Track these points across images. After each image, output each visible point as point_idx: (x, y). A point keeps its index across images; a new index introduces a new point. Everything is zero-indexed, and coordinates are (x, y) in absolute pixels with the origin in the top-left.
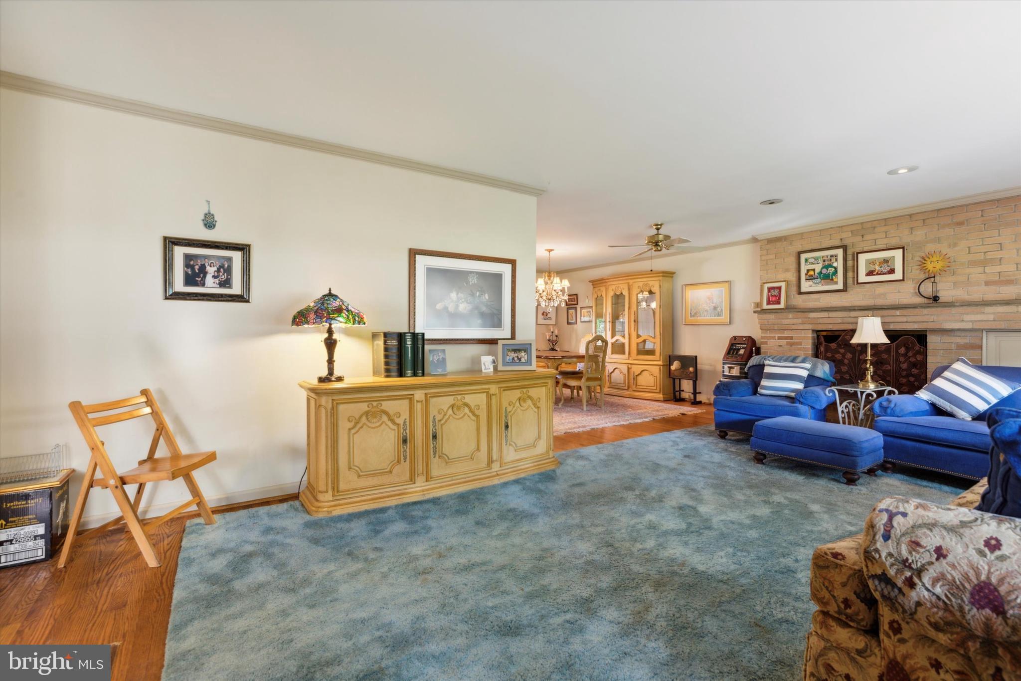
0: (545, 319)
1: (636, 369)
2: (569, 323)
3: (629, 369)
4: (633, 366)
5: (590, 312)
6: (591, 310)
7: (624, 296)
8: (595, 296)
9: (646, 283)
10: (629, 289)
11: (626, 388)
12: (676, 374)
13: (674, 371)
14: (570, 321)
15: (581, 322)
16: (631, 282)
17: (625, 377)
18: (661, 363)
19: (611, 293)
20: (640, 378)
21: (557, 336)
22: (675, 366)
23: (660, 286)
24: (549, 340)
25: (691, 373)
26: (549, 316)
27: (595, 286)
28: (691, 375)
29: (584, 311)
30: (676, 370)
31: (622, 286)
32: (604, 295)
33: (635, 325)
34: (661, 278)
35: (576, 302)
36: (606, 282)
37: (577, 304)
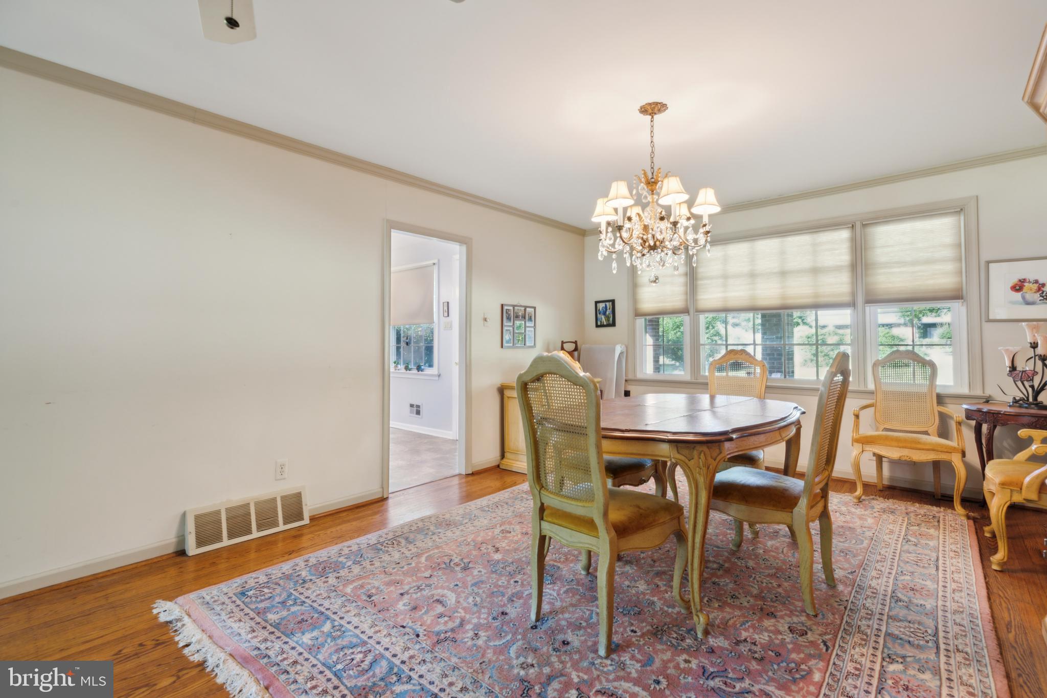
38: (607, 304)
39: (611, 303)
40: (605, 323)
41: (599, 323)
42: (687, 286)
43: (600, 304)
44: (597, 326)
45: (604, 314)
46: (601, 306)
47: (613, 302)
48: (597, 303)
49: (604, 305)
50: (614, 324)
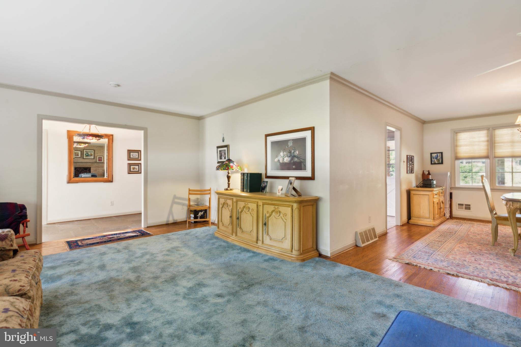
38: (438, 154)
39: (440, 154)
40: (437, 163)
41: (433, 163)
42: (488, 146)
43: (434, 154)
44: (432, 164)
45: (436, 158)
46: (434, 155)
47: (442, 153)
48: (431, 154)
49: (436, 154)
50: (442, 163)
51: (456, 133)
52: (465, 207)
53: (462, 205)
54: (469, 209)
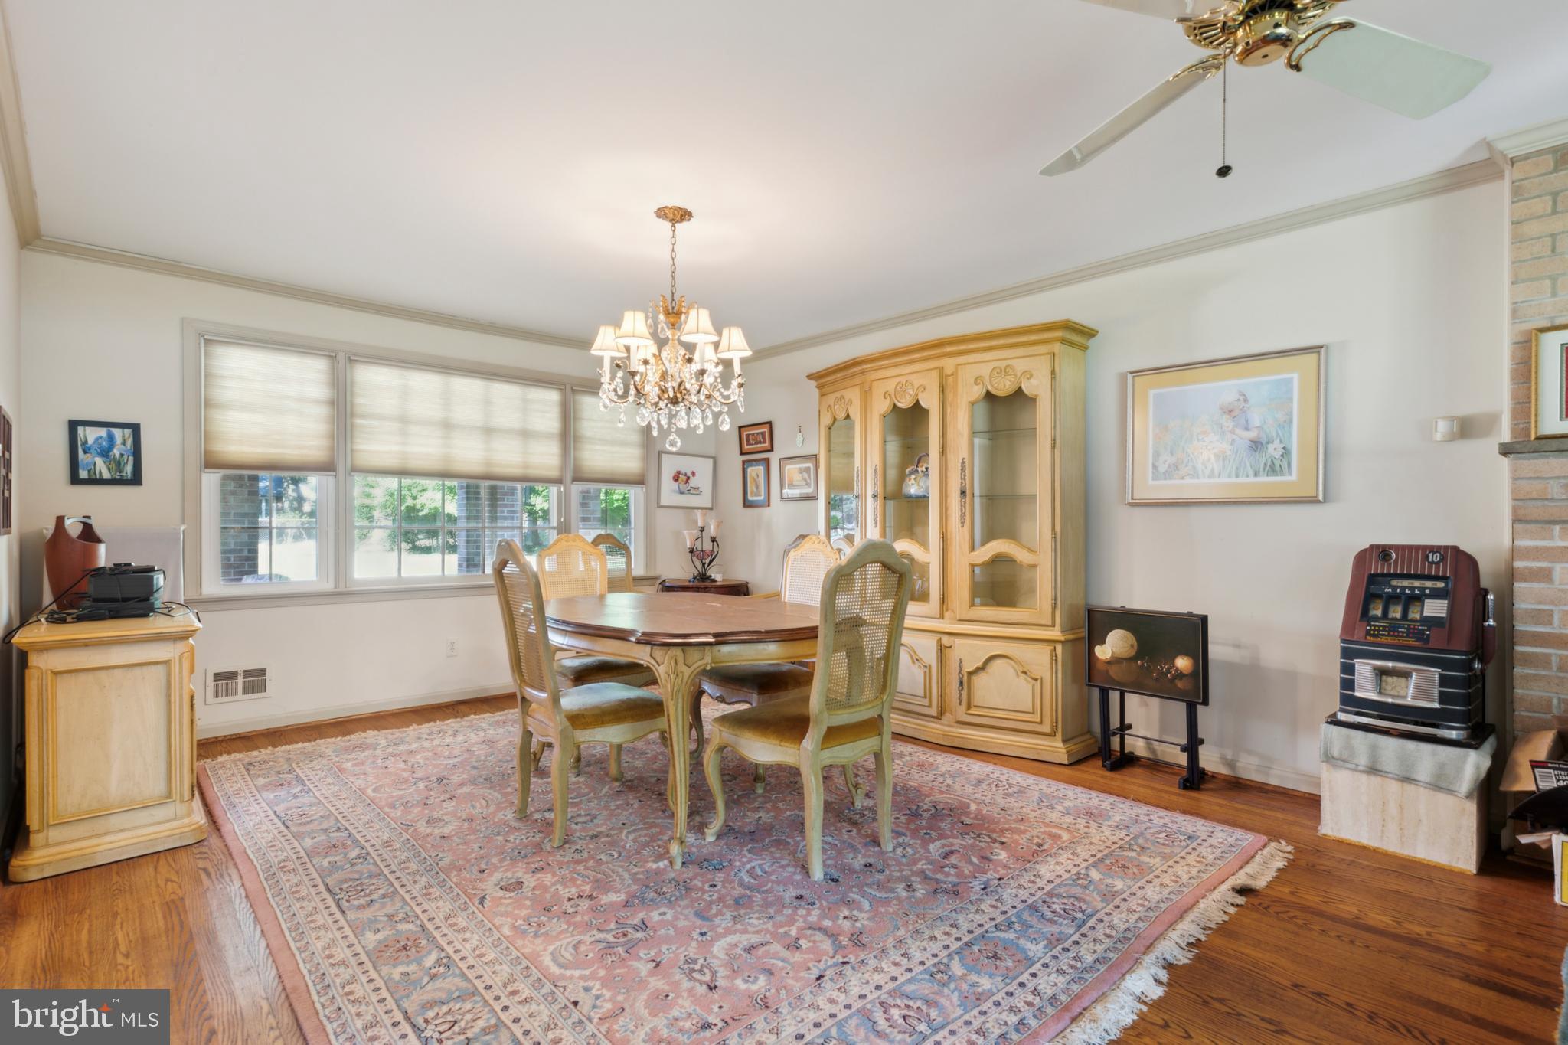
0: (682, 493)
1: (970, 654)
2: (747, 504)
3: (942, 650)
4: (958, 641)
5: (807, 470)
6: (810, 465)
7: (926, 412)
8: (827, 420)
9: (1003, 364)
10: (943, 389)
11: (934, 712)
12: (1115, 672)
13: (1109, 663)
14: (750, 498)
15: (783, 499)
16: (949, 364)
17: (928, 676)
18: (1056, 634)
19: (881, 406)
20: (980, 681)
21: (713, 540)
22: (1114, 645)
23: (1053, 372)
24: (692, 551)
25: (1180, 675)
26: (693, 482)
27: (826, 390)
28: (1180, 684)
29: (792, 469)
30: (1115, 661)
31: (917, 380)
32: (855, 413)
33: (963, 506)
34: (1057, 347)
35: (767, 445)
36: (863, 372)
37: (771, 450)
38: (117, 433)
39: (128, 432)
40: (106, 475)
41: (83, 475)
43: (88, 429)
44: (75, 480)
45: (105, 453)
46: (90, 435)
47: (135, 428)
48: (73, 425)
49: (103, 432)
50: (136, 480)
51: (205, 340)
52: (244, 682)
53: (232, 675)
54: (261, 687)
